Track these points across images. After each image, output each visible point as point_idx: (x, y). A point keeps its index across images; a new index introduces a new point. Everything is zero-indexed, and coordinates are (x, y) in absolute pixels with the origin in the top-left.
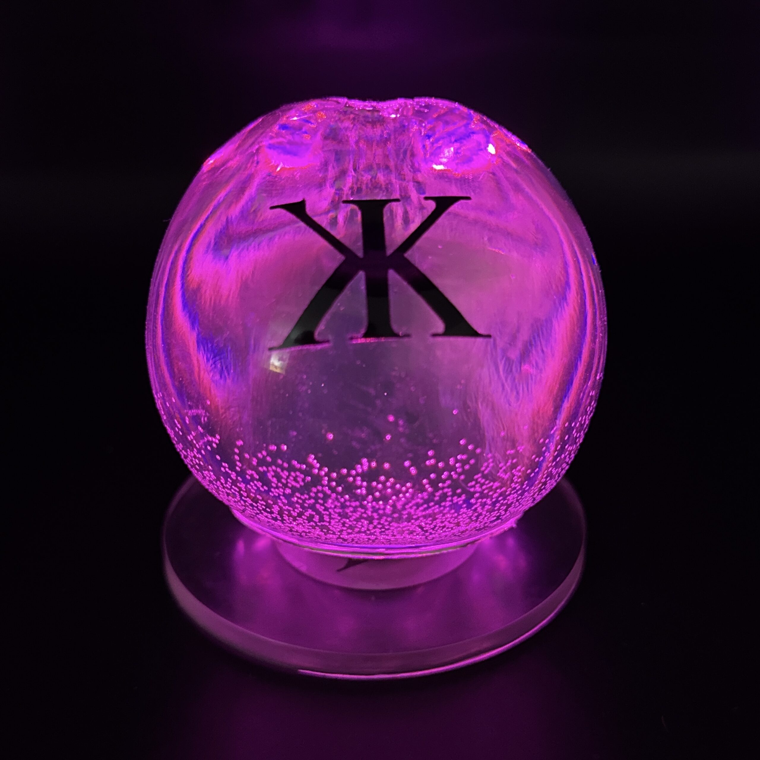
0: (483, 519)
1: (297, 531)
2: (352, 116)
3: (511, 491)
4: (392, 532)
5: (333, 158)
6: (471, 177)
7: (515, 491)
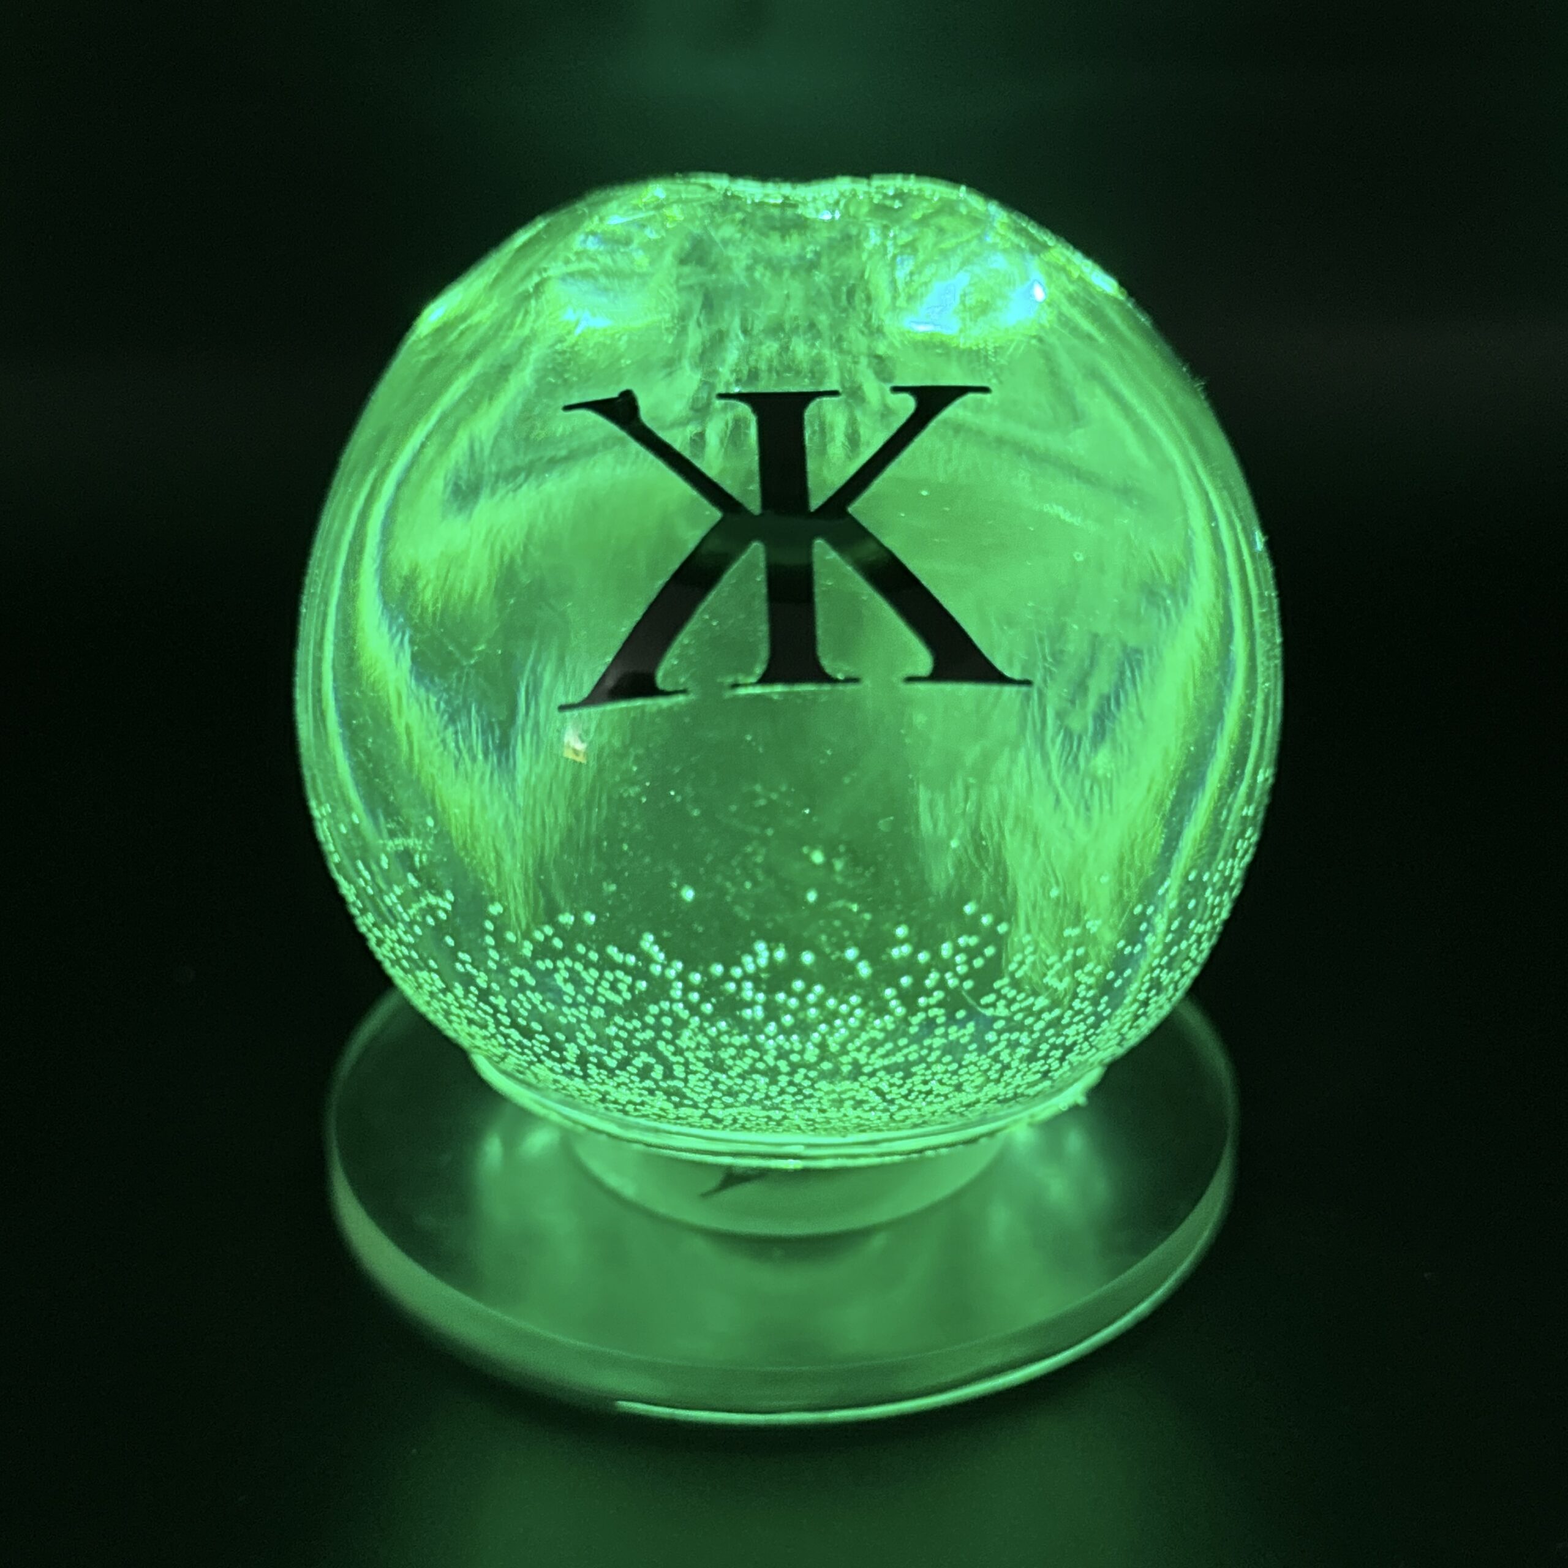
0: (1013, 1076)
1: (616, 1102)
2: (739, 216)
3: (1072, 1017)
4: (819, 1102)
5: (697, 304)
6: (990, 348)
7: (1081, 1016)
